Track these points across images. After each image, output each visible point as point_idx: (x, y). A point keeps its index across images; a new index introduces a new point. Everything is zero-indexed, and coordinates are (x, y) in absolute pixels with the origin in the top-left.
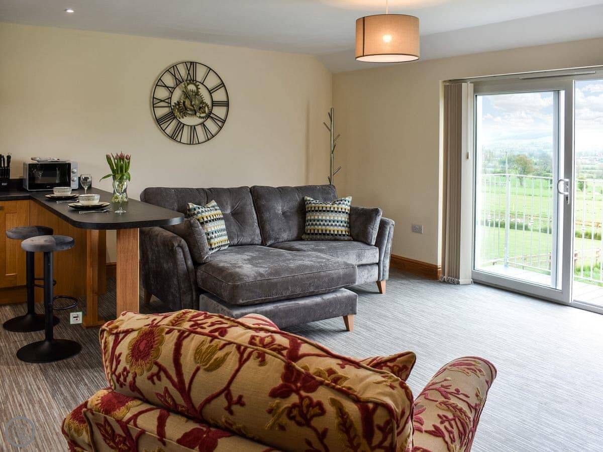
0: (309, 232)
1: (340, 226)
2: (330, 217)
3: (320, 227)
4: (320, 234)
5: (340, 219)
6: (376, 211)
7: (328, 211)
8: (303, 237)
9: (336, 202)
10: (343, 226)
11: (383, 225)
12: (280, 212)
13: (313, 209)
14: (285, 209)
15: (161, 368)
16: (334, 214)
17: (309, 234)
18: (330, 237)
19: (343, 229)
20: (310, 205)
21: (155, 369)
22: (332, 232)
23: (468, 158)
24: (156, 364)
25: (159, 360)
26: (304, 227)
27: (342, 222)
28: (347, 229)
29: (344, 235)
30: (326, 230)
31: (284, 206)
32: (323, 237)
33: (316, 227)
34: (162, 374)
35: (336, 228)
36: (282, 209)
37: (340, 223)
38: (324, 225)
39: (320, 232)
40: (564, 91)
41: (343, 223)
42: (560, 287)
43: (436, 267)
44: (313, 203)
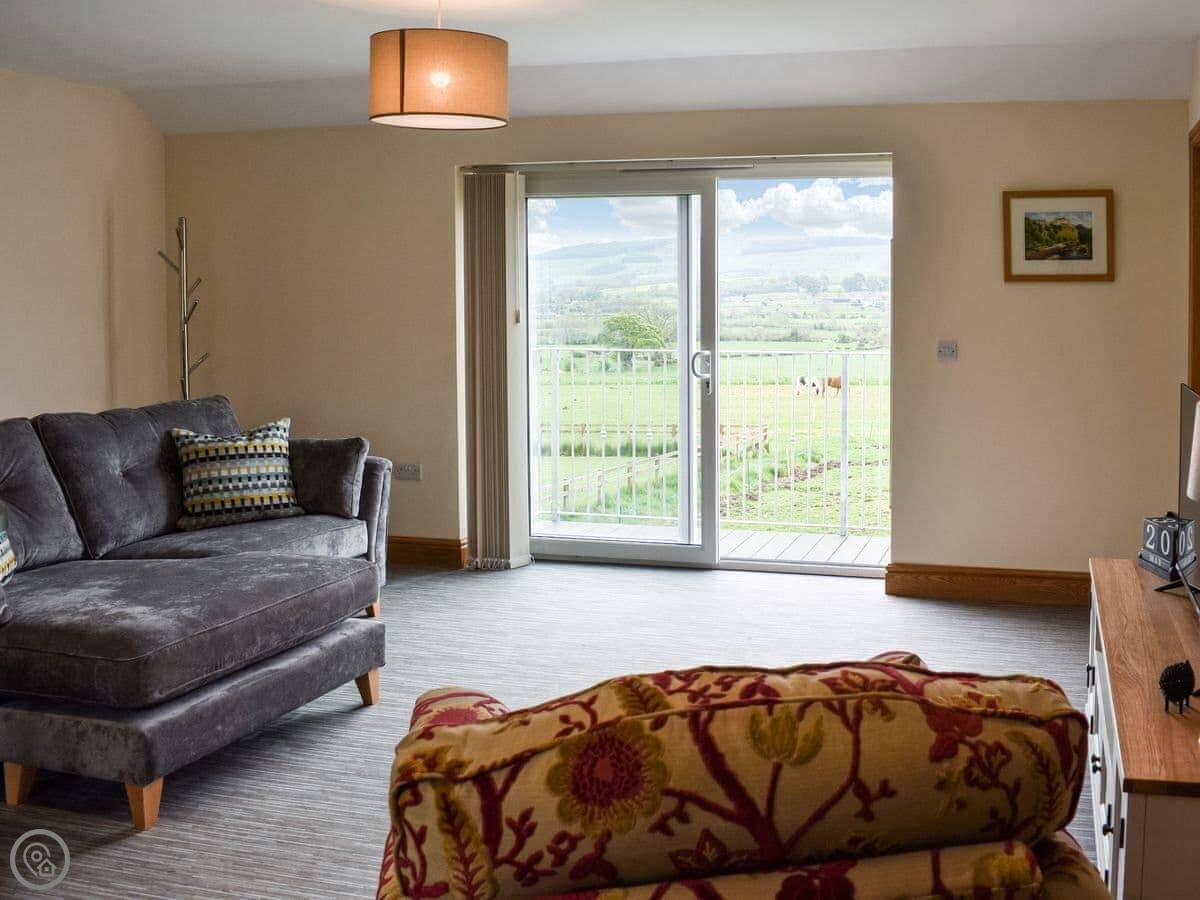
0: (198, 509)
1: (274, 485)
2: (249, 469)
3: (226, 495)
4: (229, 511)
5: (272, 470)
6: (356, 445)
7: (242, 456)
8: (182, 523)
9: (258, 434)
10: (282, 485)
11: (371, 470)
12: (117, 472)
13: (202, 455)
14: (131, 462)
15: (684, 797)
16: (257, 462)
17: (198, 515)
18: (254, 513)
19: (283, 491)
20: (192, 447)
21: (669, 804)
22: (258, 502)
23: (517, 321)
24: (669, 793)
25: (671, 785)
26: (183, 499)
27: (277, 478)
28: (290, 490)
29: (286, 505)
30: (243, 501)
31: (126, 457)
32: (234, 517)
33: (217, 496)
34: (691, 809)
35: (265, 492)
36: (121, 466)
37: (273, 480)
38: (236, 488)
39: (228, 505)
40: (699, 196)
41: (281, 479)
42: (697, 540)
43: (458, 543)
44: (200, 442)
